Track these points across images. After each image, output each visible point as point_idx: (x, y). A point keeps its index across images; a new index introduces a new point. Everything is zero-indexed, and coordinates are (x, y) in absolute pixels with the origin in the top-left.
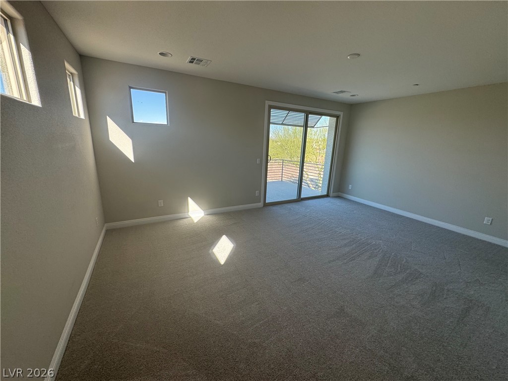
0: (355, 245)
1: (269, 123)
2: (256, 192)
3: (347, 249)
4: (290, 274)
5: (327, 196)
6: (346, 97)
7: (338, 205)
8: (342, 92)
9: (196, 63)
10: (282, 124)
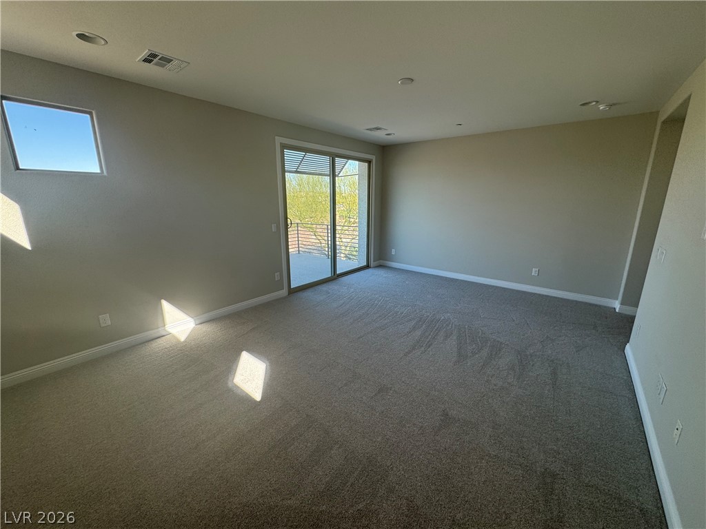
0: (424, 326)
1: (284, 171)
2: (276, 274)
3: (418, 333)
4: (364, 386)
5: (367, 267)
6: (380, 136)
7: (385, 277)
8: (378, 129)
9: (156, 64)
10: (297, 172)
